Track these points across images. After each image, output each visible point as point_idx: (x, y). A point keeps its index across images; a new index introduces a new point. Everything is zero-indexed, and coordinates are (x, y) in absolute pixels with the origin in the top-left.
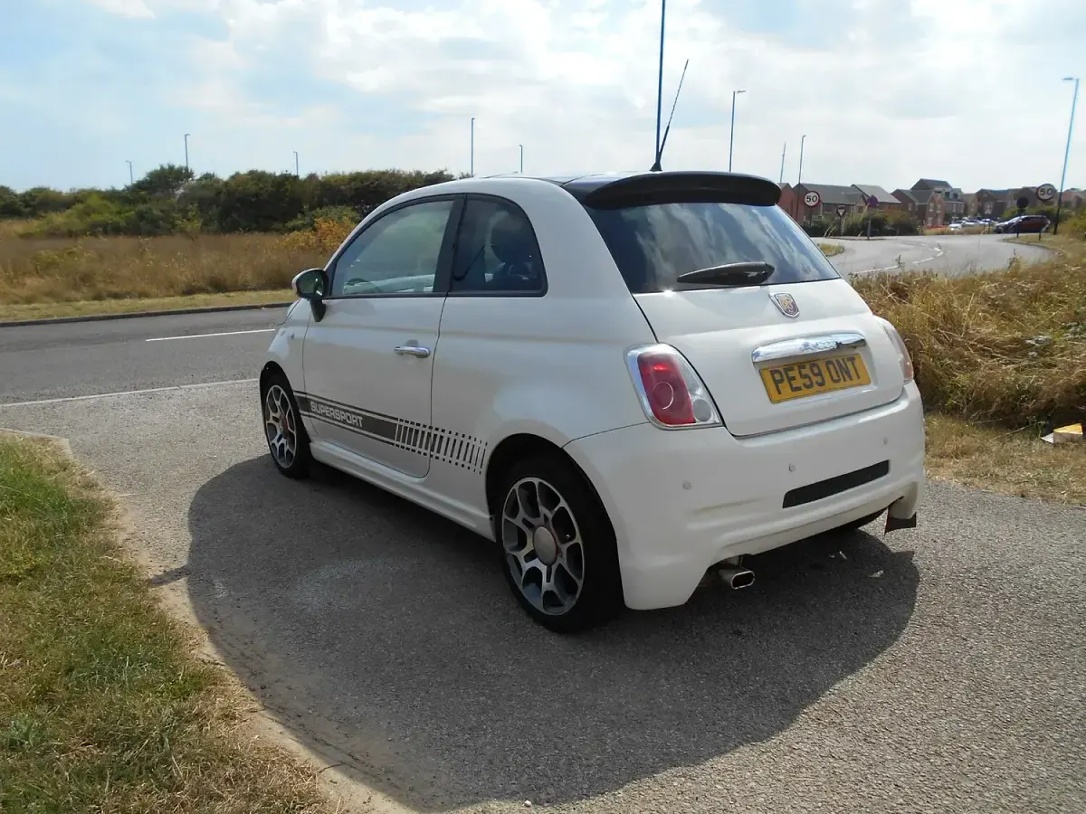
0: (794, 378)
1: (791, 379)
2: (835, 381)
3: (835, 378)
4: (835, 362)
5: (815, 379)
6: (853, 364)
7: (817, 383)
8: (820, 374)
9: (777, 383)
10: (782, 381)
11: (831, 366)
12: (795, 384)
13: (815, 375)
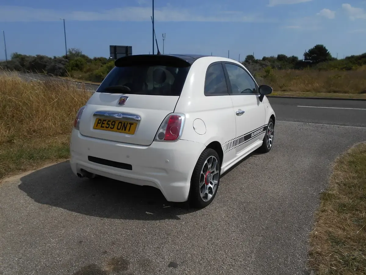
0: (104, 124)
1: (103, 123)
2: (118, 129)
3: (119, 128)
4: (123, 123)
5: (111, 126)
6: (130, 126)
7: (111, 127)
8: (114, 125)
9: (98, 123)
10: (100, 123)
11: (120, 124)
12: (103, 125)
13: (112, 125)
